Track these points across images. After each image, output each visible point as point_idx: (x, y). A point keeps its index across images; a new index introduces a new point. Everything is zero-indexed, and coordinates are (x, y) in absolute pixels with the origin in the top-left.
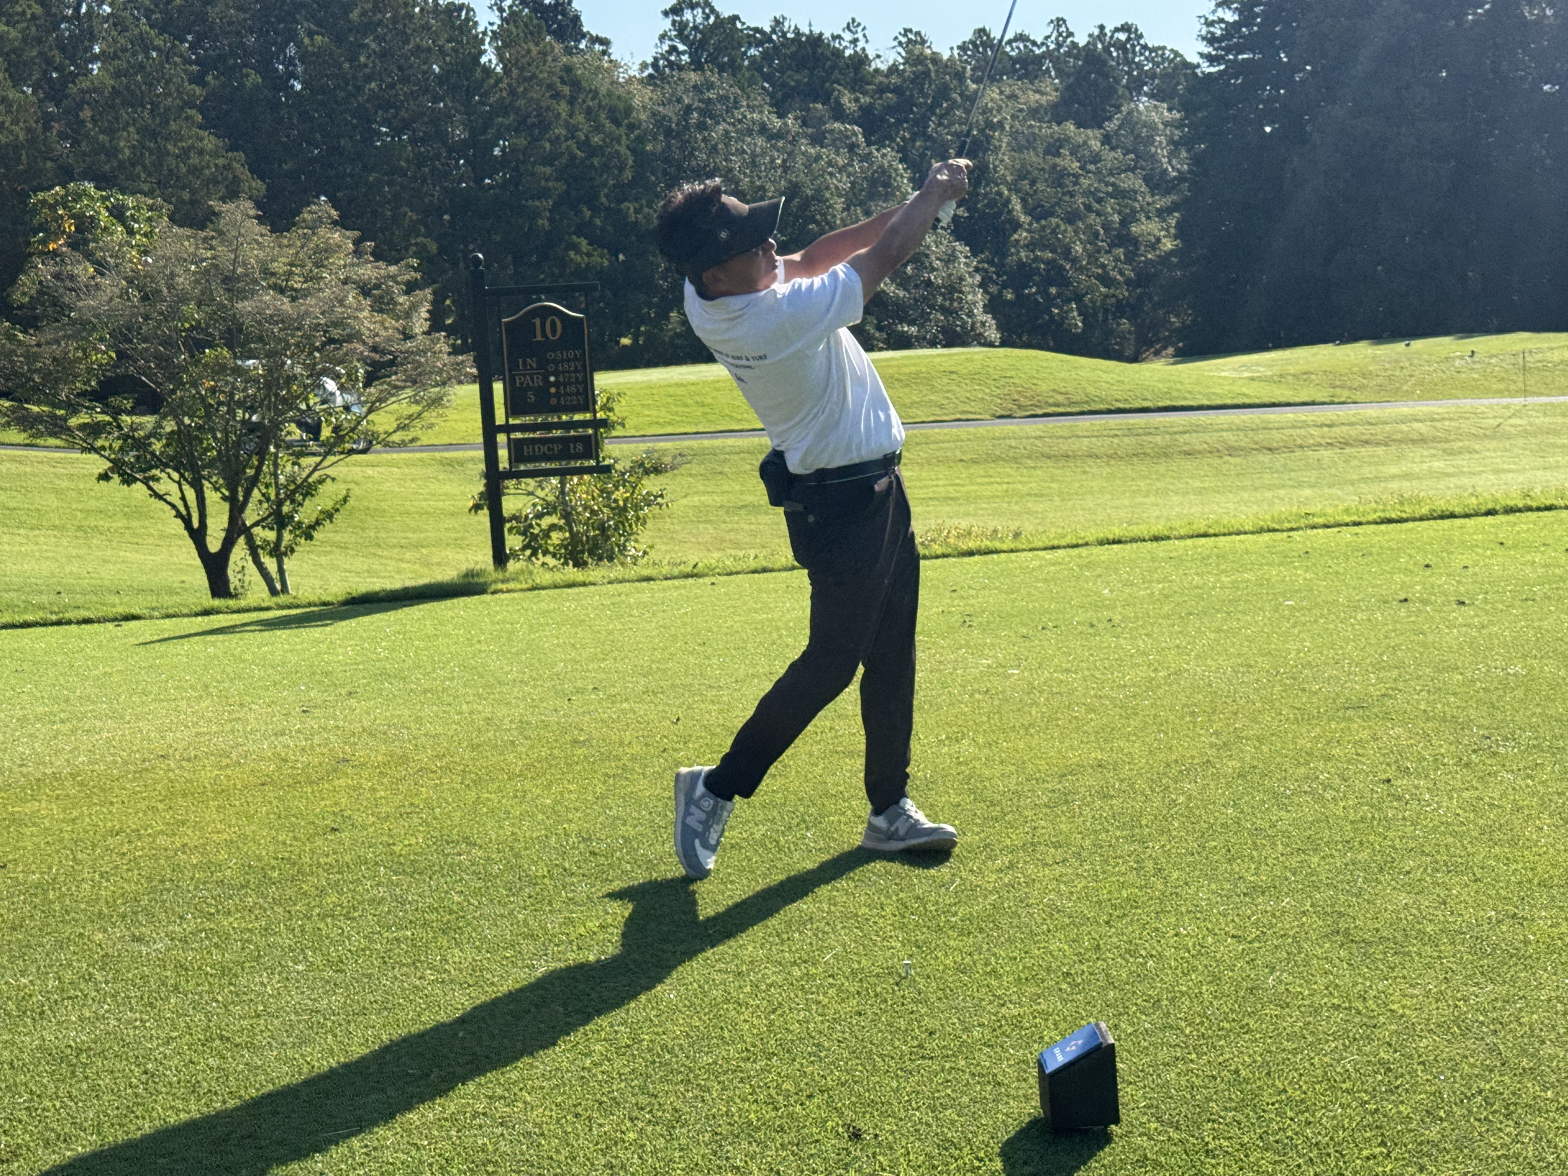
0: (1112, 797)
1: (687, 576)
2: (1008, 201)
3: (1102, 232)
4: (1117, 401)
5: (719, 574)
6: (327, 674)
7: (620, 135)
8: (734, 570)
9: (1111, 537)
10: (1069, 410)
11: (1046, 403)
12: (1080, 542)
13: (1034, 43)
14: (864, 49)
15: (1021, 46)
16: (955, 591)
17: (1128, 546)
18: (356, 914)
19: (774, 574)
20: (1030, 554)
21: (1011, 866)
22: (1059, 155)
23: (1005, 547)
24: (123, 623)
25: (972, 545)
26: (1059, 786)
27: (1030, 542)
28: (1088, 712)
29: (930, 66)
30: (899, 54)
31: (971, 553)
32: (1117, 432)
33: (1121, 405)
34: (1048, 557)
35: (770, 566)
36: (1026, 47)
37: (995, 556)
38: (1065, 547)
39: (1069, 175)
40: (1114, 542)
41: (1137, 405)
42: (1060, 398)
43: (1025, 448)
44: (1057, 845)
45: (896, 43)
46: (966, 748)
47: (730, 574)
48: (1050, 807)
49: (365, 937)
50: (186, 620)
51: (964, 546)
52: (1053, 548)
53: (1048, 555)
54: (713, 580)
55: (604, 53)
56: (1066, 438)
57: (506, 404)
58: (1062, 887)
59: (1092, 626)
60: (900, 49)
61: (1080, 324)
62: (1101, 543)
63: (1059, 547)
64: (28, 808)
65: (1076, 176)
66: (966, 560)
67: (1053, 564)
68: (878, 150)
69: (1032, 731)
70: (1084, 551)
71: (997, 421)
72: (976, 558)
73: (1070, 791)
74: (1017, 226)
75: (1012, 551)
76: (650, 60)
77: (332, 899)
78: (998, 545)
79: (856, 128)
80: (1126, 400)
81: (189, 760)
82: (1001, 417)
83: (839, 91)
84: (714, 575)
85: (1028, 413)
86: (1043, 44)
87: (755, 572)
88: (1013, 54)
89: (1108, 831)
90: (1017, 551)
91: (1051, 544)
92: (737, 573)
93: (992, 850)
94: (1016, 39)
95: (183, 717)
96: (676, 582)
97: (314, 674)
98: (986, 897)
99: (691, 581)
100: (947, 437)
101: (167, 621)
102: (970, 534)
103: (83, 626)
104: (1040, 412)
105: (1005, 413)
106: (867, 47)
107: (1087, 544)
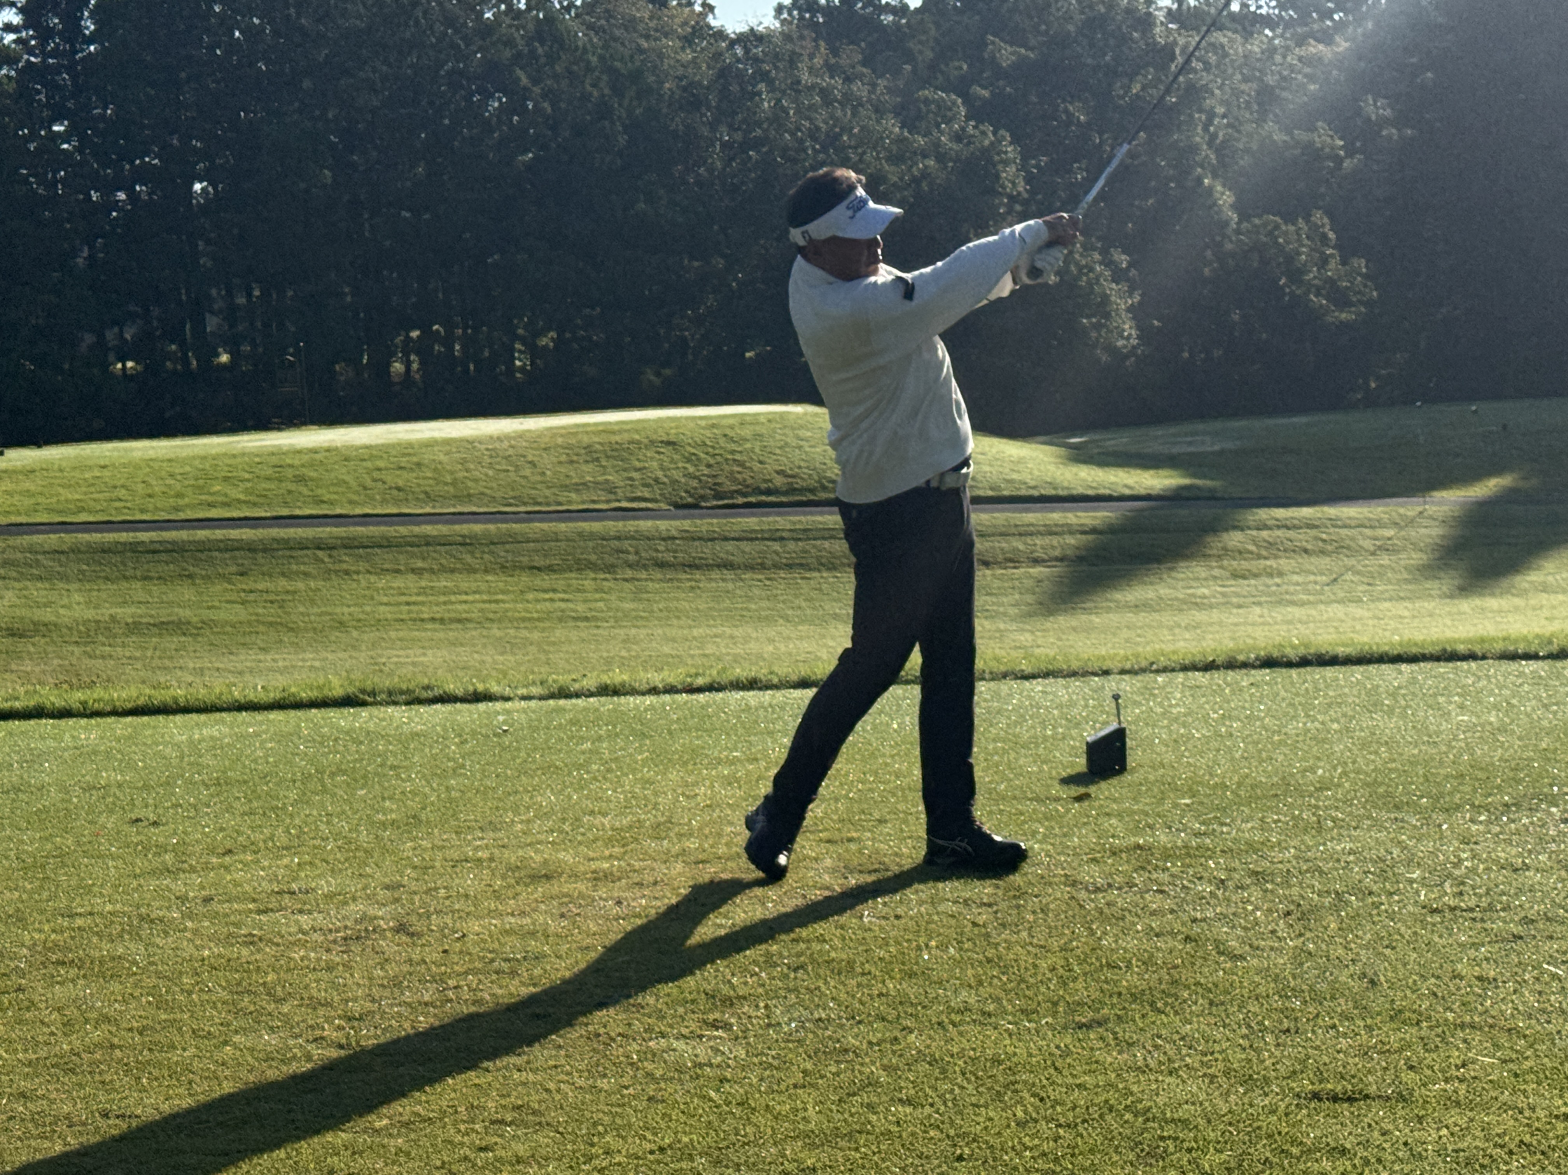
42: (779, 481)
71: (681, 512)
82: (684, 506)
85: (721, 503)
104: (740, 500)
105: (690, 500)
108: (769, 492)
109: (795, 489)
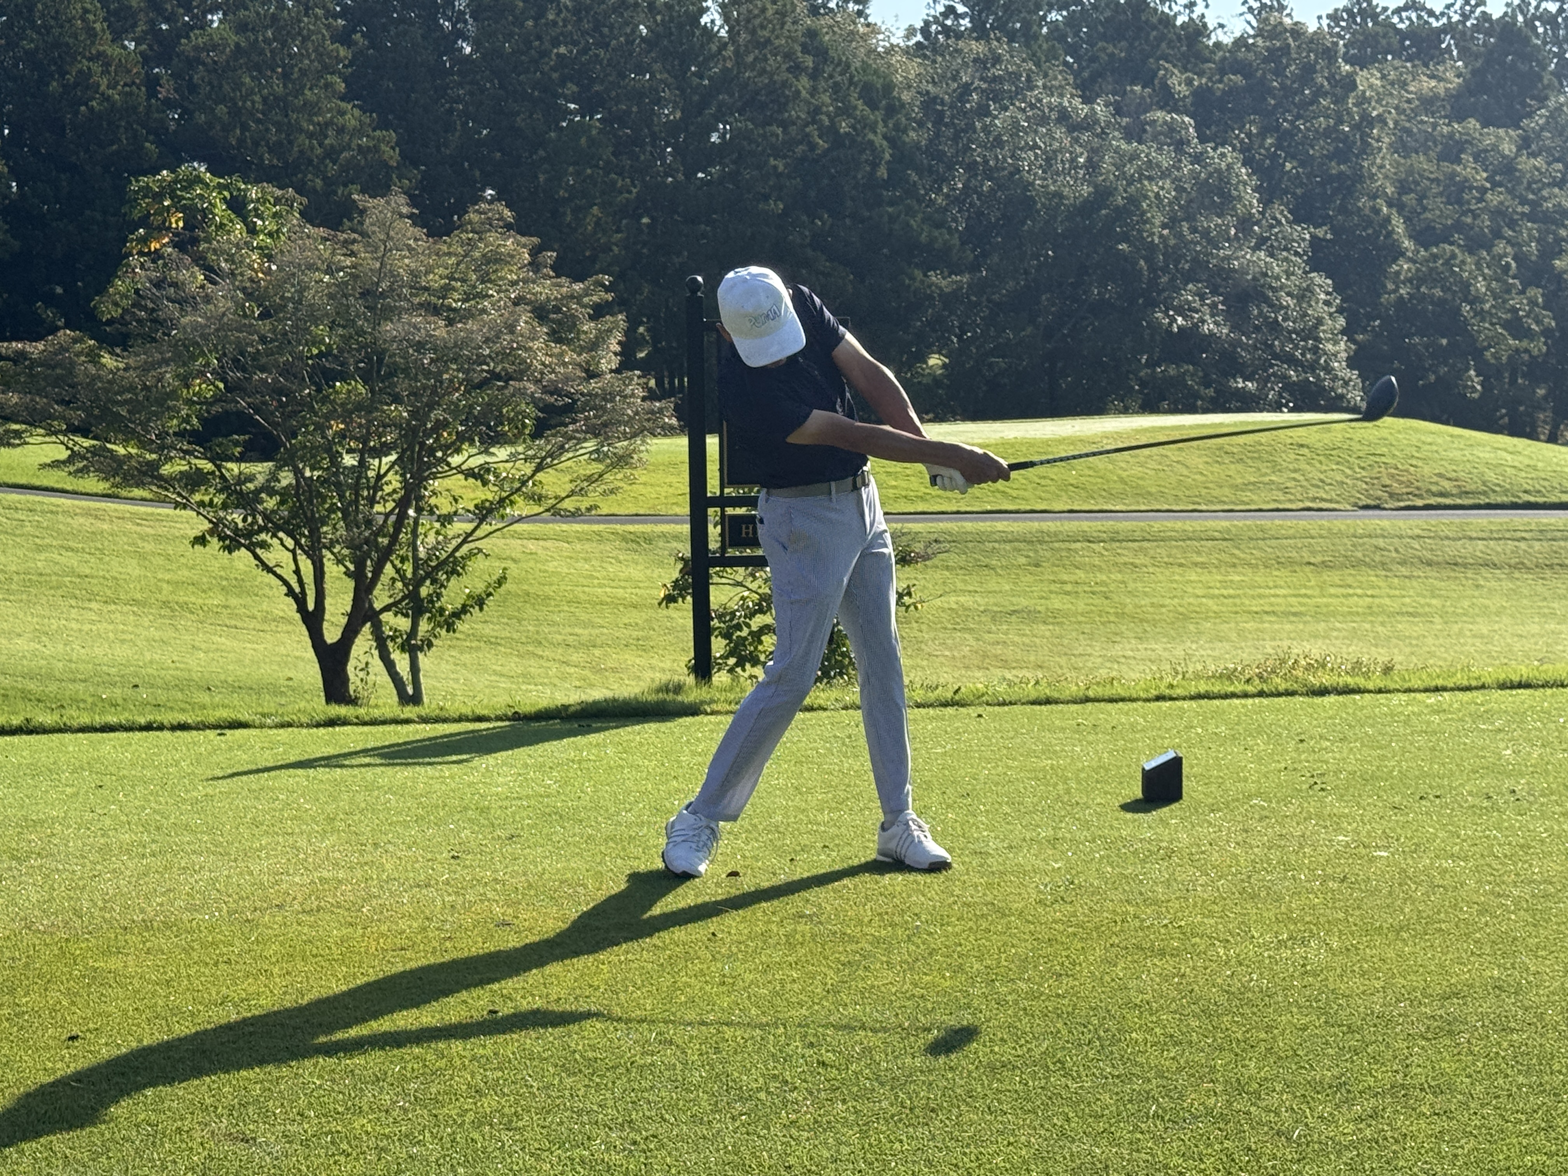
0: (1512, 1030)
1: (945, 704)
2: (1388, 220)
3: (1514, 265)
4: (1526, 492)
5: (988, 704)
6: (484, 811)
7: (876, 122)
8: (1008, 699)
9: (1516, 678)
10: (1459, 501)
11: (1429, 491)
12: (1474, 683)
13: (1431, 13)
14: (1203, 16)
15: (1414, 16)
16: (1302, 741)
17: (1539, 693)
18: (520, 1124)
19: (1061, 707)
20: (1404, 697)
21: (1374, 1115)
22: (1458, 161)
23: (1370, 686)
24: (227, 731)
25: (1325, 679)
26: (1442, 1012)
27: (1404, 680)
28: (1481, 913)
29: (1290, 40)
30: (1249, 23)
31: (1323, 692)
32: (1524, 535)
33: (1532, 499)
34: (1429, 701)
35: (1056, 695)
36: (1419, 17)
37: (1357, 697)
38: (1452, 689)
39: (1471, 188)
40: (1520, 686)
41: (1553, 499)
42: (1447, 485)
43: (1396, 550)
44: (1437, 1091)
45: (1245, 9)
46: (1316, 954)
47: (1004, 704)
48: (1428, 1040)
49: (532, 1155)
50: (304, 731)
51: (1314, 681)
52: (1437, 689)
53: (1432, 699)
54: (980, 710)
55: (860, 13)
56: (1454, 539)
57: (721, 470)
58: (1445, 1147)
59: (1489, 798)
60: (1250, 17)
61: (1479, 387)
62: (1503, 686)
63: (1445, 689)
64: (115, 963)
65: (1483, 191)
66: (1318, 700)
67: (1438, 712)
68: (1214, 149)
69: (1405, 935)
70: (1478, 696)
71: (1361, 512)
72: (1332, 699)
73: (1455, 1019)
74: (1398, 253)
75: (1380, 691)
76: (919, 24)
77: (488, 1103)
78: (1361, 682)
79: (1186, 119)
80: (1539, 492)
81: (309, 912)
82: (1367, 507)
83: (1166, 69)
84: (980, 704)
85: (1402, 504)
86: (1443, 14)
87: (1034, 703)
88: (1401, 26)
89: (1507, 1076)
90: (1388, 691)
91: (1433, 684)
92: (1011, 703)
93: (1349, 1091)
94: (1406, 8)
95: (302, 856)
96: (931, 711)
97: (466, 809)
98: (1339, 1154)
99: (950, 710)
100: (1292, 532)
101: (281, 731)
102: (1324, 666)
103: (179, 733)
104: (1420, 503)
105: (1372, 503)
106: (1207, 12)
107: (1483, 687)
108: (1442, 495)
109: (1467, 493)
